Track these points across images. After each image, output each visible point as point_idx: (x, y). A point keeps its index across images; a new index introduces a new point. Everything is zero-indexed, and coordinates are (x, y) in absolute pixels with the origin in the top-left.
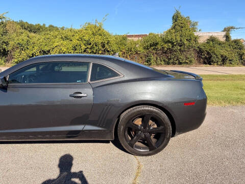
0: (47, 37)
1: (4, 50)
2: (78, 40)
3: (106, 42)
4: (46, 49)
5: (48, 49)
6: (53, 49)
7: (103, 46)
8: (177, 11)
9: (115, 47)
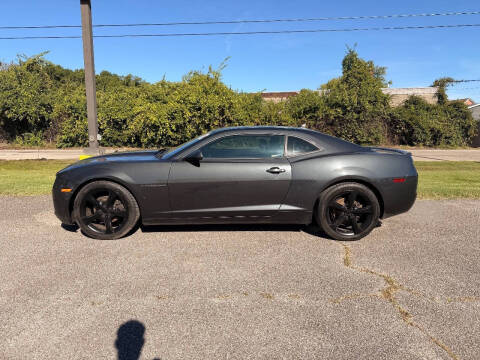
0: (121, 95)
1: (43, 118)
2: (178, 102)
3: (227, 106)
4: (120, 116)
5: (122, 117)
6: (133, 117)
7: (222, 113)
8: (351, 52)
9: (241, 115)
